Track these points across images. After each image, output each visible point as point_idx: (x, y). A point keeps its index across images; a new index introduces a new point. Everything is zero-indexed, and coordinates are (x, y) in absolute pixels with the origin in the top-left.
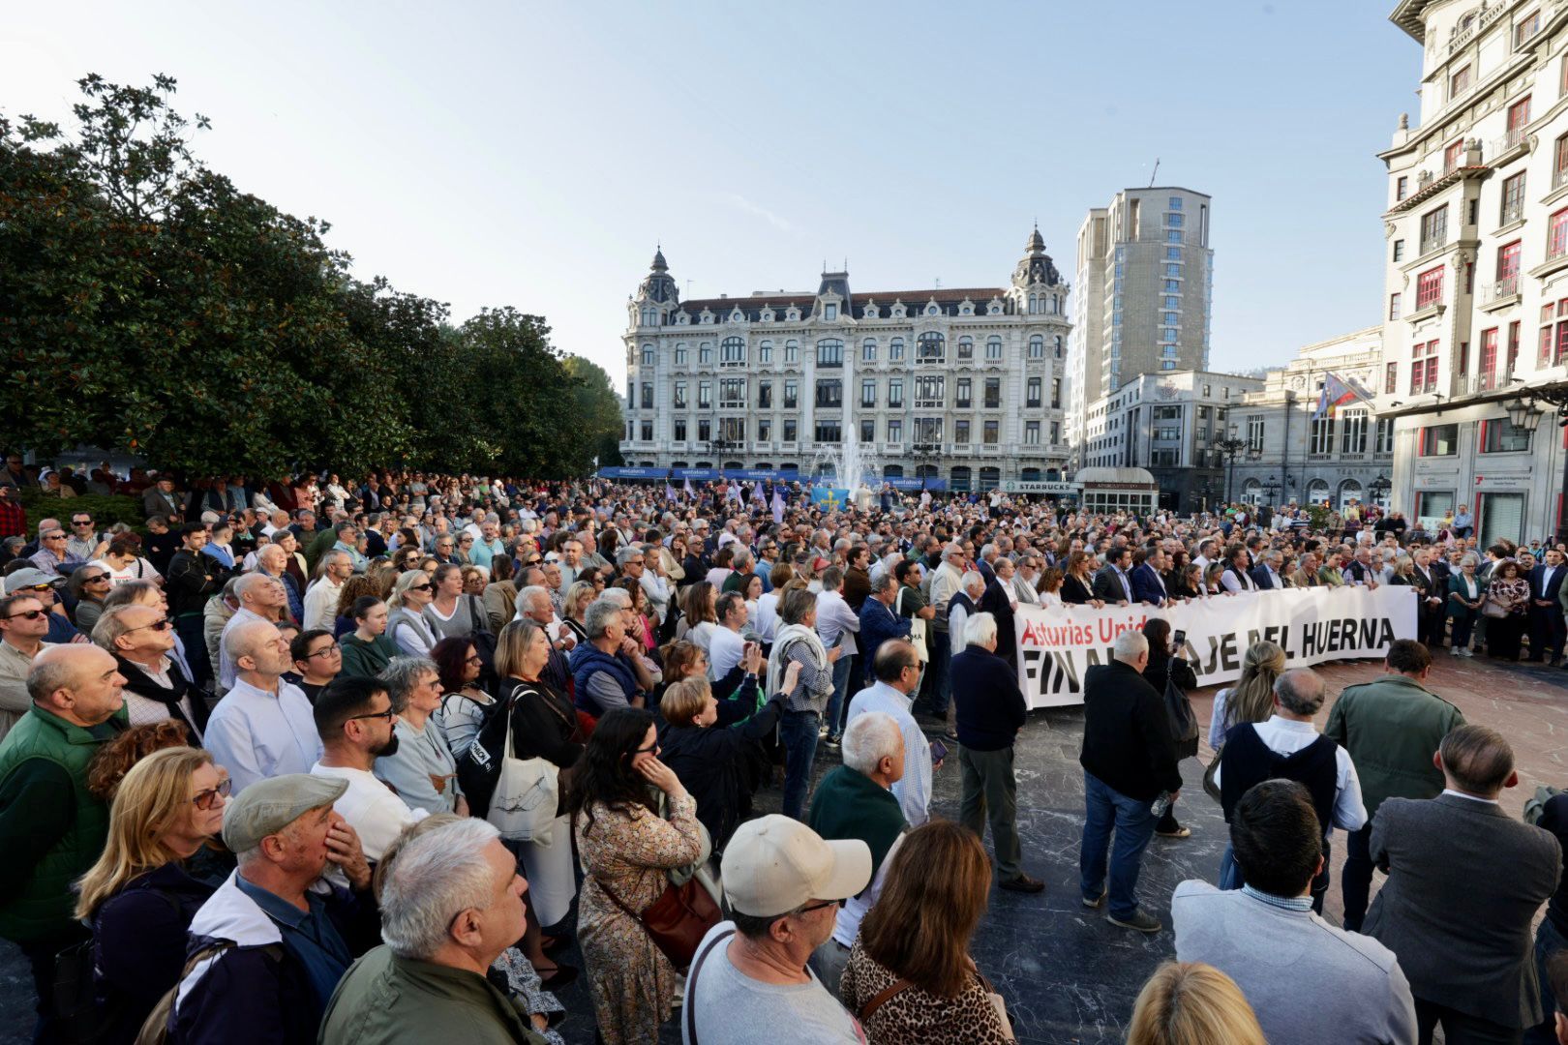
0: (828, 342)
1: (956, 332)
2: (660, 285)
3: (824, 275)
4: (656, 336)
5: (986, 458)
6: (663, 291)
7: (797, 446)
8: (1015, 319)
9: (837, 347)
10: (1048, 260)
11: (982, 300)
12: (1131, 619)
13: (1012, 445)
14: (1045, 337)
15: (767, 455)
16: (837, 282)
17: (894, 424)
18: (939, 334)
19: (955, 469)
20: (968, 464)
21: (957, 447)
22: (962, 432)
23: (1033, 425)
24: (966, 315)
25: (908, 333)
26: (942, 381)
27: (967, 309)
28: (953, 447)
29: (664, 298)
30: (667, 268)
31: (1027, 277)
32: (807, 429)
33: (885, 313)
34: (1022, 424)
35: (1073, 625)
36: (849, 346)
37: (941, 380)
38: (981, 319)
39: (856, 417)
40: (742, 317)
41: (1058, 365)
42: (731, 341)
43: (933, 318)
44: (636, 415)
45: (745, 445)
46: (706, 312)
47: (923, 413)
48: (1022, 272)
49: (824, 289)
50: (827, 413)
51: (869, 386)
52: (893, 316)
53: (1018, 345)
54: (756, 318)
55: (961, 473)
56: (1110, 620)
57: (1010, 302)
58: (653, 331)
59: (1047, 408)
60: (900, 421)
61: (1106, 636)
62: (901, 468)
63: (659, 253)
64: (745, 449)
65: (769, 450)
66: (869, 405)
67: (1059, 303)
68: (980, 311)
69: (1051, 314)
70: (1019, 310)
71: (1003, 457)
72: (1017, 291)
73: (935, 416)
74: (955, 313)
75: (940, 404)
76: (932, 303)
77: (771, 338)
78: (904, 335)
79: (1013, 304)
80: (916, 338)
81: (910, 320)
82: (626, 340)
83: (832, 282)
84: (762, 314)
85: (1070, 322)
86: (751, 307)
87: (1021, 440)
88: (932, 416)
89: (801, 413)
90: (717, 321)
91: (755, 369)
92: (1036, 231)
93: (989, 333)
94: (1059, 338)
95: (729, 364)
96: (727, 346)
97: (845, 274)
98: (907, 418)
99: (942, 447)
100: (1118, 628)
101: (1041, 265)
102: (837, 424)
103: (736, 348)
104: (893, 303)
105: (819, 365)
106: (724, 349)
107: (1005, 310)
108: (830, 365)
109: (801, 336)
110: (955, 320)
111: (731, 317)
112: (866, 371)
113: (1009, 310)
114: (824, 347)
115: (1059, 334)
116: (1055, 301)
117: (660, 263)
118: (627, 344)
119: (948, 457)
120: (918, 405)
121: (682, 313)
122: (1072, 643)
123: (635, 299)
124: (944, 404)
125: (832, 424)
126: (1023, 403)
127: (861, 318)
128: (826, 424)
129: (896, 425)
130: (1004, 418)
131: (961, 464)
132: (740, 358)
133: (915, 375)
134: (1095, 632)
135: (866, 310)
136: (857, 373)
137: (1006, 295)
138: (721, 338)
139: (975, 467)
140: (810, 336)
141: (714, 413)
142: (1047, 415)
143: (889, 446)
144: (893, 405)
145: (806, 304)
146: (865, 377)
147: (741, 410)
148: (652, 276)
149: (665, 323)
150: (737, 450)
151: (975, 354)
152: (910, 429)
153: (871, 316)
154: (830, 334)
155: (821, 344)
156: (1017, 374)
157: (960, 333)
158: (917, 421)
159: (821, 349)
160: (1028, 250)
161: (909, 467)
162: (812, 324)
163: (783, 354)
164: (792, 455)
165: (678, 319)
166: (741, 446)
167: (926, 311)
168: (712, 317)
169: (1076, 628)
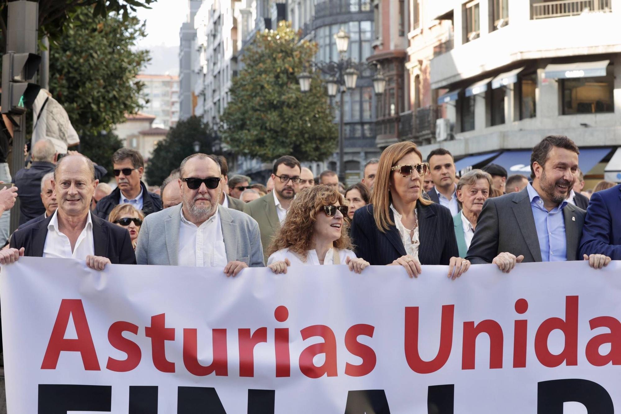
134: (387, 343)
169: (307, 333)
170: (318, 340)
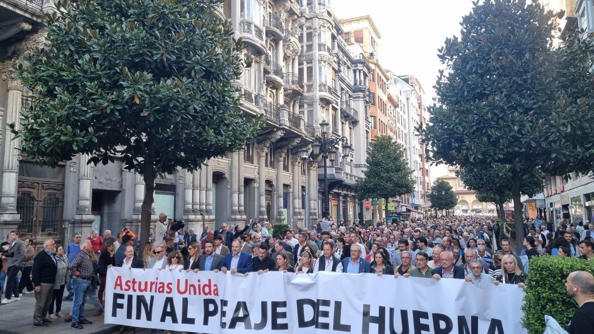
12: (199, 281)
35: (159, 281)
56: (187, 281)
61: (182, 289)
100: (190, 286)
122: (156, 292)
134: (174, 287)
169: (160, 283)
170: (162, 285)
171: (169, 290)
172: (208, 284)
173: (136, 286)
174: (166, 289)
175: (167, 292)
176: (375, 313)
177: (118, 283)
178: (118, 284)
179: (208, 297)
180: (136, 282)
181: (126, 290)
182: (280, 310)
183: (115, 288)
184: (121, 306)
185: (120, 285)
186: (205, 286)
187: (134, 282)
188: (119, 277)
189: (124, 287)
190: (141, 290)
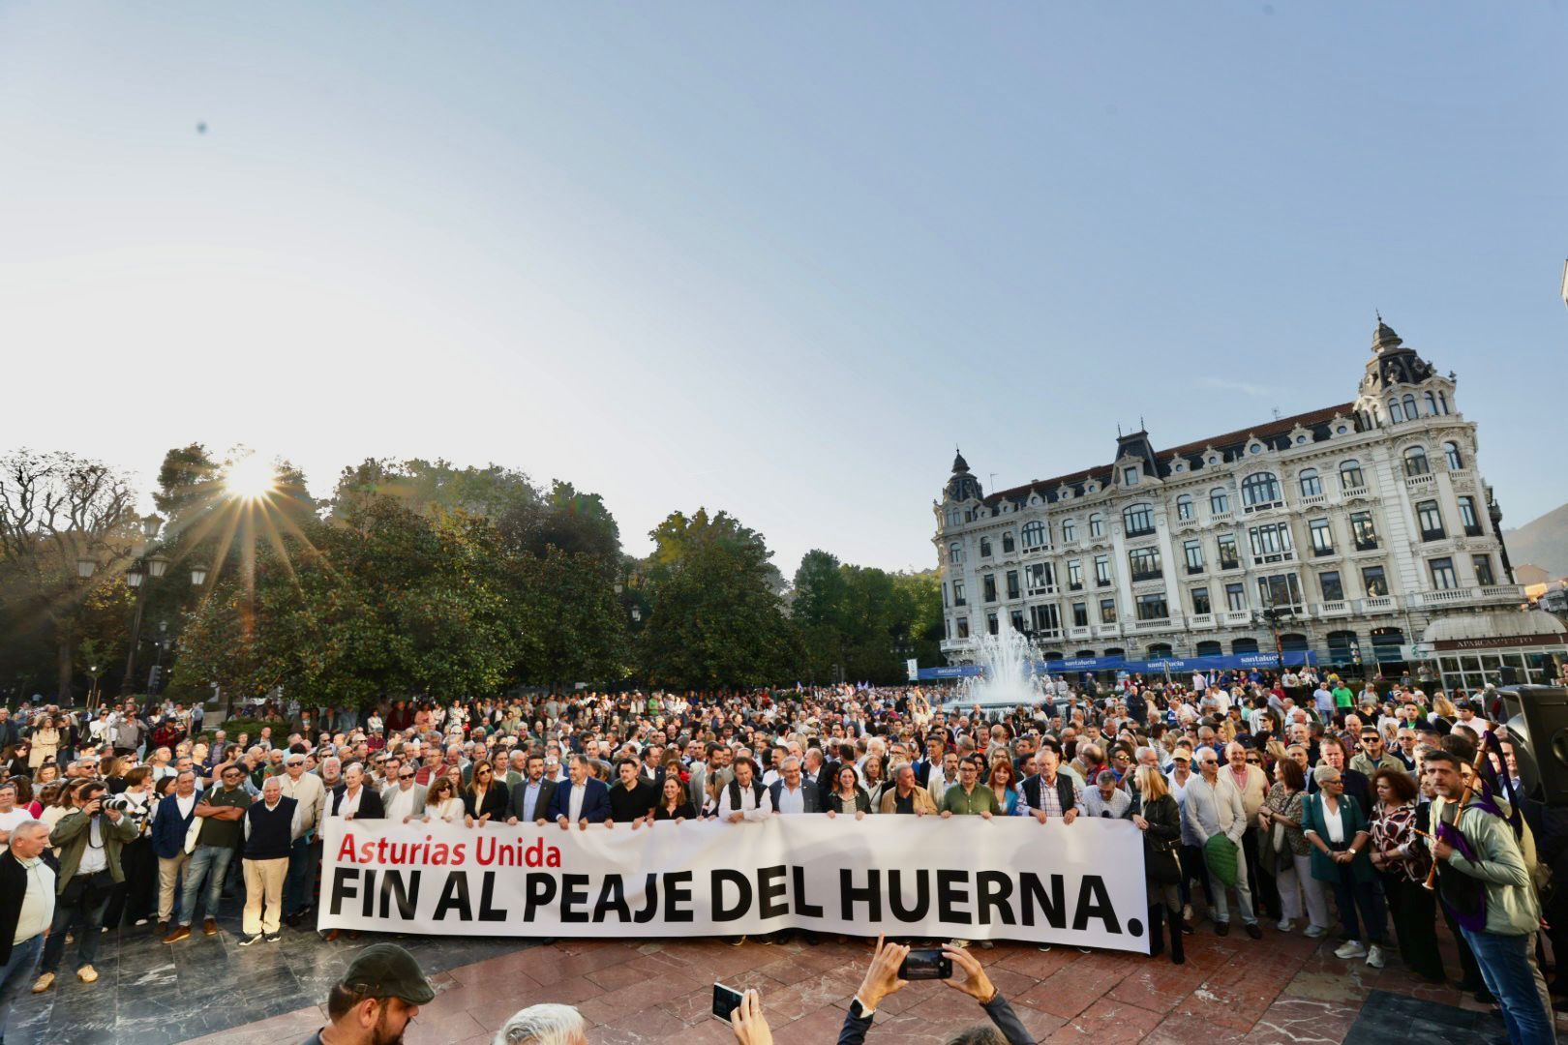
0: (1135, 509)
1: (1292, 467)
2: (962, 484)
3: (1120, 440)
4: (960, 535)
5: (1375, 617)
6: (964, 490)
7: (1117, 627)
8: (1375, 434)
9: (1146, 512)
10: (1410, 355)
11: (1319, 424)
12: (520, 840)
13: (1412, 594)
14: (1426, 447)
15: (1086, 641)
16: (1135, 443)
17: (1233, 590)
18: (1267, 474)
19: (1331, 636)
20: (1350, 627)
21: (1326, 607)
22: (1332, 588)
23: (1439, 564)
24: (1303, 443)
25: (1230, 480)
26: (1285, 528)
27: (1300, 438)
28: (1320, 608)
29: (966, 496)
30: (968, 469)
31: (1379, 381)
32: (1127, 607)
33: (1196, 464)
34: (1422, 567)
35: (434, 843)
36: (1161, 508)
37: (1281, 527)
38: (1323, 445)
39: (1183, 587)
40: (1039, 500)
41: (1459, 480)
42: (1031, 527)
43: (1260, 457)
44: (951, 614)
45: (1060, 633)
46: (1004, 502)
47: (1267, 570)
48: (1371, 377)
49: (1120, 455)
50: (1148, 586)
51: (1193, 549)
52: (1207, 465)
53: (1387, 465)
54: (1053, 499)
55: (1340, 640)
56: (493, 840)
57: (1363, 416)
58: (956, 530)
59: (1457, 537)
60: (1240, 584)
61: (485, 856)
62: (1255, 641)
63: (959, 456)
64: (1061, 637)
65: (1088, 635)
66: (1198, 570)
67: (1441, 398)
68: (1321, 435)
69: (1427, 416)
70: (1379, 425)
71: (1401, 612)
72: (1369, 400)
73: (1285, 572)
74: (1285, 444)
75: (1288, 557)
76: (1253, 441)
77: (1072, 515)
78: (1224, 483)
79: (1368, 417)
80: (1239, 485)
81: (1228, 466)
82: (936, 541)
83: (1130, 444)
84: (1060, 493)
85: (1466, 419)
86: (1047, 489)
87: (1427, 586)
88: (1280, 573)
89: (1117, 591)
90: (1016, 509)
91: (1060, 550)
92: (1382, 325)
93: (1340, 458)
94: (1453, 443)
95: (1032, 550)
96: (1028, 532)
97: (1144, 433)
98: (1249, 579)
99: (1305, 609)
100: (502, 849)
101: (1396, 362)
102: (1162, 598)
103: (1037, 532)
104: (1204, 450)
105: (1128, 535)
106: (1025, 535)
107: (1358, 428)
108: (1142, 533)
109: (1104, 507)
110: (1287, 454)
111: (1029, 503)
112: (1185, 532)
113: (1366, 424)
114: (1131, 515)
115: (1449, 438)
116: (1432, 399)
117: (960, 465)
118: (937, 545)
119: (1316, 621)
120: (1258, 561)
121: (982, 508)
122: (425, 861)
123: (940, 503)
124: (1295, 555)
125: (1156, 598)
126: (1415, 536)
127: (1168, 474)
128: (1149, 599)
129: (1237, 589)
130: (1391, 561)
131: (1339, 627)
132: (1042, 542)
133: (1247, 527)
134: (470, 852)
135: (1172, 465)
136: (1174, 537)
137: (1355, 408)
138: (1020, 525)
139: (1362, 630)
140: (1112, 505)
141: (1024, 603)
142: (1461, 548)
143: (1233, 616)
144: (1225, 566)
145: (1103, 474)
146: (1185, 539)
147: (1051, 595)
148: (953, 479)
149: (969, 520)
150: (1052, 639)
151: (1326, 490)
152: (1254, 590)
153: (1180, 470)
154: (1134, 499)
155: (1127, 511)
156: (1396, 501)
157: (1298, 468)
158: (1262, 581)
159: (1128, 518)
160: (1375, 349)
161: (1265, 638)
162: (1113, 493)
163: (1088, 529)
164: (1114, 639)
165: (979, 514)
166: (1056, 634)
167: (1247, 451)
168: (1010, 506)
169: (437, 846)
170: (441, 849)
171: (457, 859)
172: (536, 845)
173: (387, 852)
174: (452, 856)
175: (454, 863)
176: (860, 882)
177: (347, 847)
178: (348, 849)
179: (536, 870)
180: (386, 845)
181: (361, 861)
182: (680, 886)
183: (340, 859)
184: (352, 893)
185: (351, 852)
186: (531, 849)
187: (383, 845)
188: (349, 838)
189: (359, 854)
190: (394, 861)
